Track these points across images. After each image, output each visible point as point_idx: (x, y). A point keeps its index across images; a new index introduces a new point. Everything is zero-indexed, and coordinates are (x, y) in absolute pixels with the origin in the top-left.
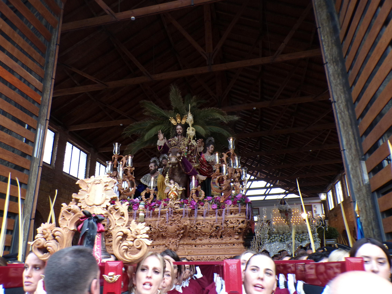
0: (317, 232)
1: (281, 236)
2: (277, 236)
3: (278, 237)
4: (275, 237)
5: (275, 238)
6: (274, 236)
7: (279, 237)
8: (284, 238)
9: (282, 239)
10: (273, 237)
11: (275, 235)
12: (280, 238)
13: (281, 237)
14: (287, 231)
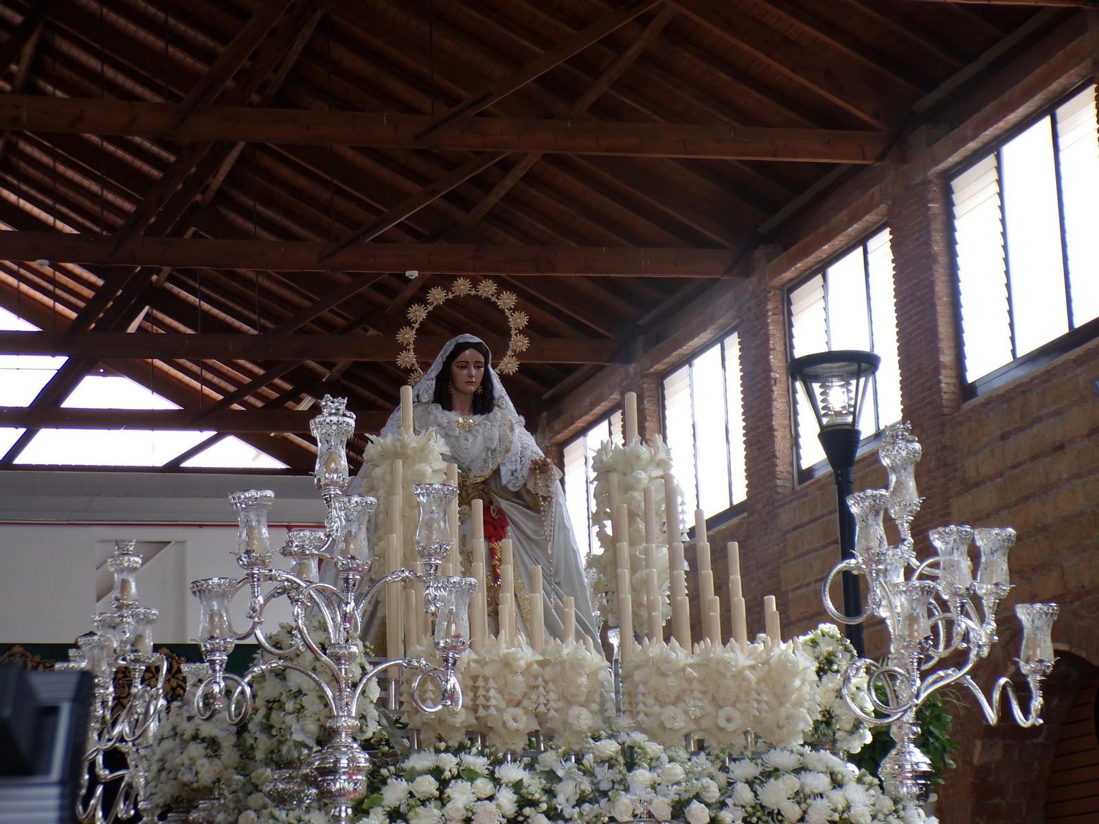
0: (922, 743)
1: (512, 772)
2: (467, 775)
3: (484, 786)
4: (444, 784)
5: (442, 800)
6: (437, 772)
7: (497, 782)
8: (551, 793)
9: (534, 804)
10: (428, 785)
11: (449, 762)
12: (507, 799)
13: (517, 786)
14: (584, 719)
